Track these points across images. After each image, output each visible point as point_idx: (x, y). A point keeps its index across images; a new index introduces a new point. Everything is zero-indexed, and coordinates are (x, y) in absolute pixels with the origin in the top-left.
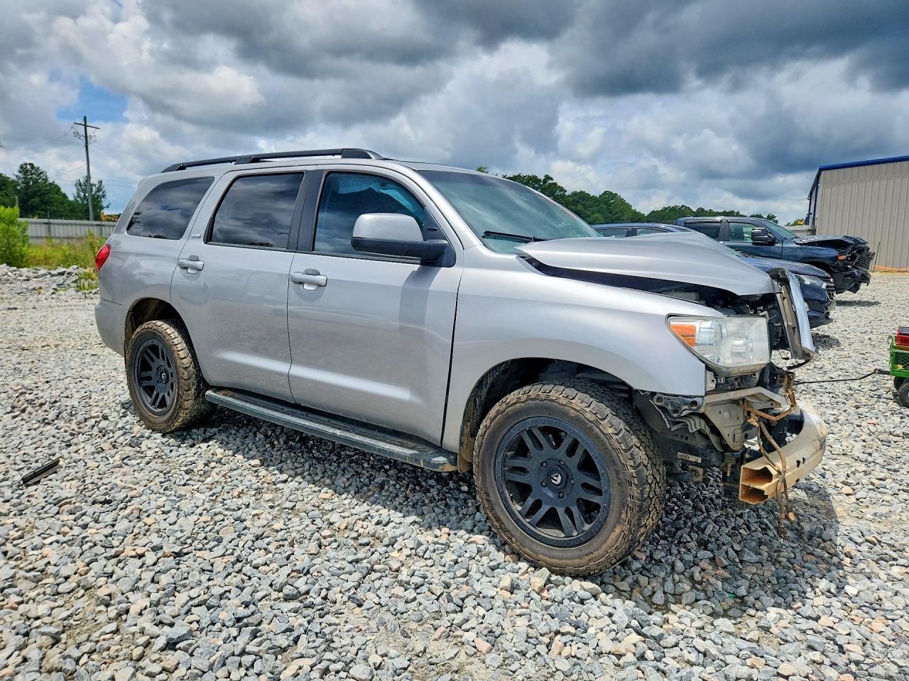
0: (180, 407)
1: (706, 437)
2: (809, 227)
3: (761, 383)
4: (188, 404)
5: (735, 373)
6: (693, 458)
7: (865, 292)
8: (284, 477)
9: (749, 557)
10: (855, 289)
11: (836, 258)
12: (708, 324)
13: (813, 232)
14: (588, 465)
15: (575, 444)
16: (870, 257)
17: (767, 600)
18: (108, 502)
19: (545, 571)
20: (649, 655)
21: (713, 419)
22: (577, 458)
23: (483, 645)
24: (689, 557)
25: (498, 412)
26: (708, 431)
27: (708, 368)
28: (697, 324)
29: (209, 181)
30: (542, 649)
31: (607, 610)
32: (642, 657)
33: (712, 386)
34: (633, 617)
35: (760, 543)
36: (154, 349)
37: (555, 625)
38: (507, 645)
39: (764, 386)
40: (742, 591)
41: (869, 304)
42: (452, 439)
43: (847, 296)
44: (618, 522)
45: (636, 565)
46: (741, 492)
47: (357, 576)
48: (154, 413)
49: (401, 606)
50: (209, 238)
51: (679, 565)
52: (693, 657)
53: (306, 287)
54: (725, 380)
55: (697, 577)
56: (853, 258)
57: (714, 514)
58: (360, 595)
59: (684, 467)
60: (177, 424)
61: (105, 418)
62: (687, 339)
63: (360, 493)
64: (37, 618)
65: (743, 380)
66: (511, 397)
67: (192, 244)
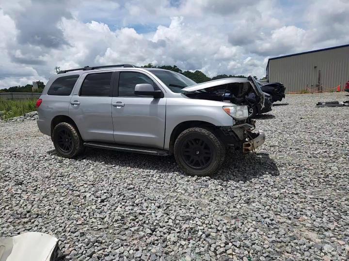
0: (75, 148)
1: (234, 138)
2: (267, 80)
3: (247, 122)
4: (77, 148)
5: (240, 119)
6: (231, 145)
7: (284, 101)
8: (114, 165)
9: (247, 169)
10: (280, 101)
11: (274, 90)
12: (233, 108)
13: (268, 81)
14: (206, 147)
15: (203, 142)
16: (285, 89)
17: (251, 177)
18: (63, 176)
19: (196, 176)
20: (224, 189)
21: (235, 132)
22: (203, 147)
23: (183, 192)
24: (232, 171)
25: (181, 136)
26: (234, 136)
27: (233, 119)
28: (230, 108)
29: (78, 76)
30: (198, 191)
31: (213, 182)
32: (222, 190)
33: (235, 123)
34: (219, 182)
35: (250, 166)
36: (64, 132)
37: (200, 186)
38: (189, 191)
39: (248, 123)
40: (246, 176)
41: (286, 104)
42: (167, 146)
43: (278, 102)
44: (215, 160)
45: (219, 173)
46: (243, 150)
47: (146, 183)
48: (65, 152)
49: (160, 187)
50: (81, 94)
51: (230, 172)
52: (234, 188)
53: (117, 107)
54: (238, 122)
55: (234, 174)
56: (279, 90)
57: (238, 161)
58: (148, 187)
59: (230, 148)
60: (74, 155)
61: (46, 156)
62: (228, 112)
63: (140, 167)
64: (61, 201)
65: (242, 121)
66: (184, 132)
67: (74, 97)
